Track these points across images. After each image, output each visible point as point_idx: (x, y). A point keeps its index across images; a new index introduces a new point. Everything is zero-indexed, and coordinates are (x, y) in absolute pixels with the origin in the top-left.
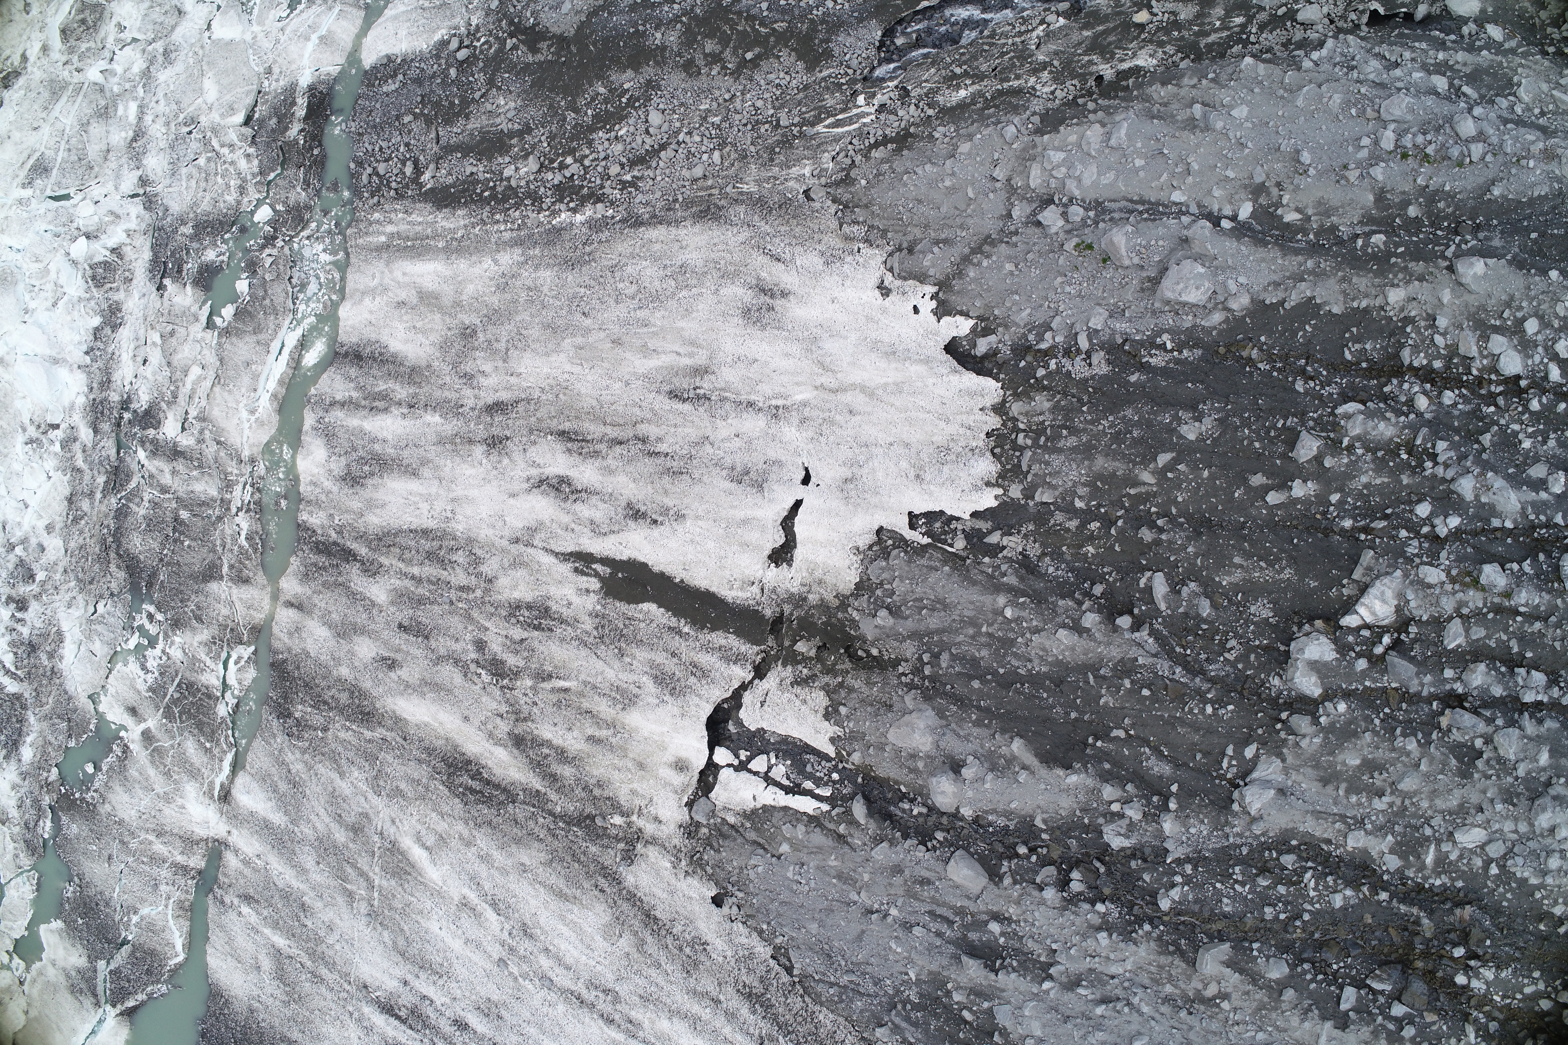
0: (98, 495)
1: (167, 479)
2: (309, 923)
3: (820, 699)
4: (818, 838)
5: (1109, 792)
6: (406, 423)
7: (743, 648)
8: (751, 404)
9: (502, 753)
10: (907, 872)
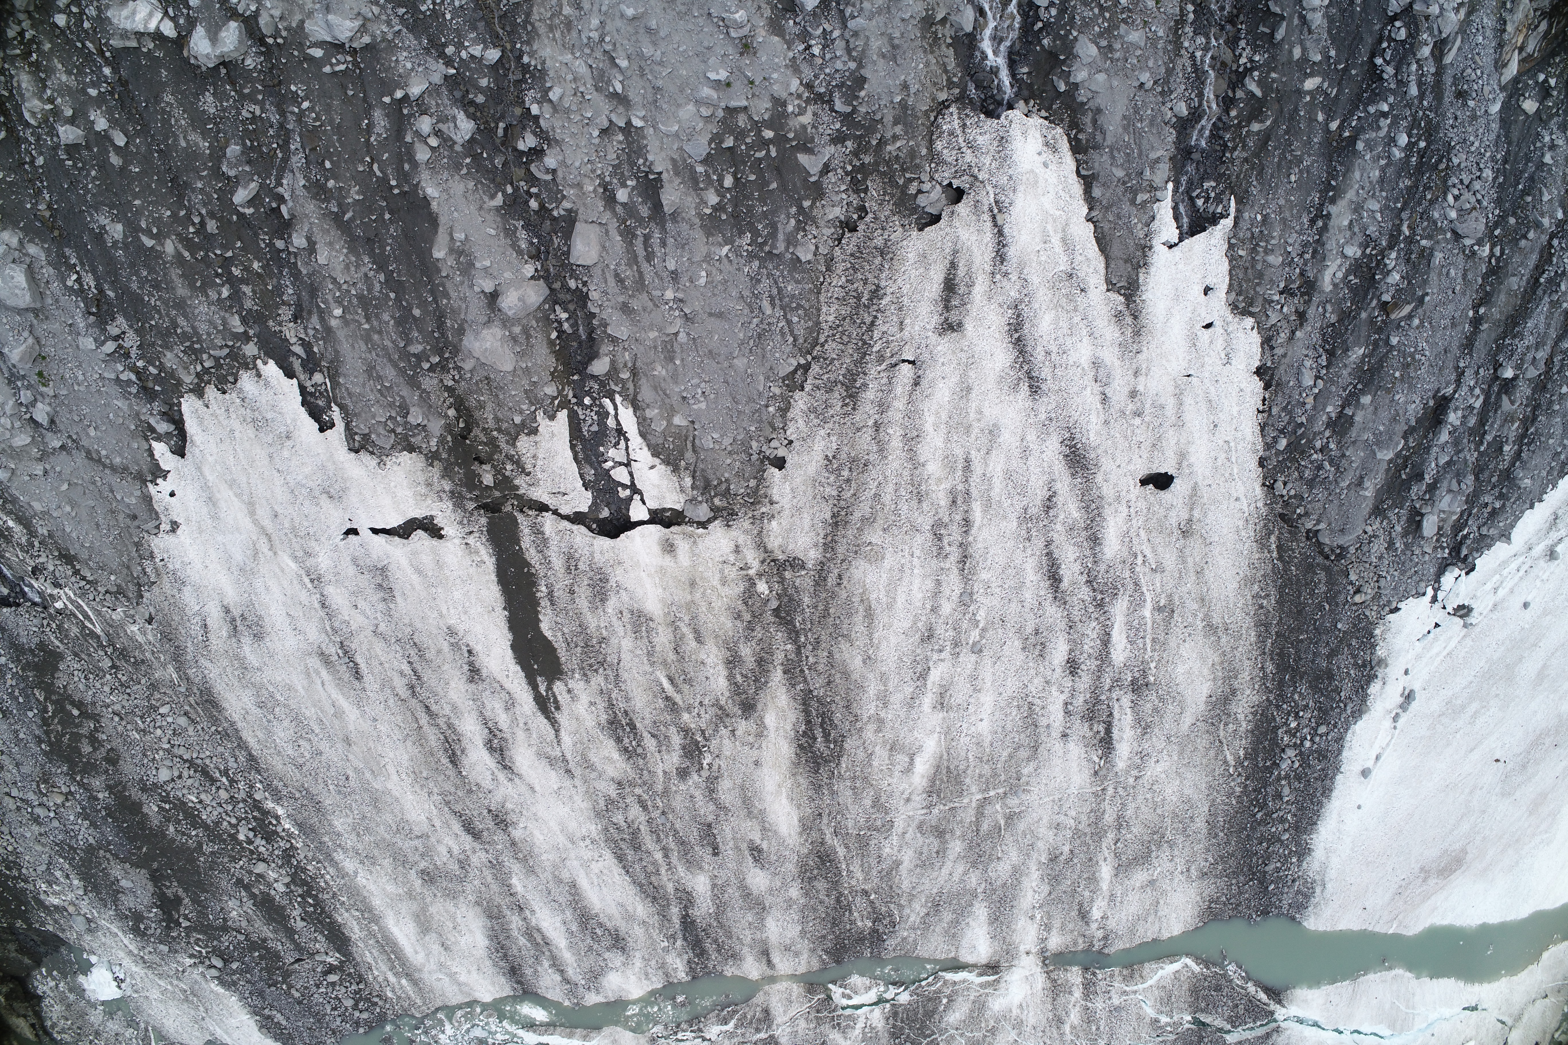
2: (1066, 849)
3: (524, 443)
4: (646, 394)
5: (422, 155)
6: (536, 908)
7: (527, 531)
8: (323, 605)
9: (770, 719)
10: (621, 299)
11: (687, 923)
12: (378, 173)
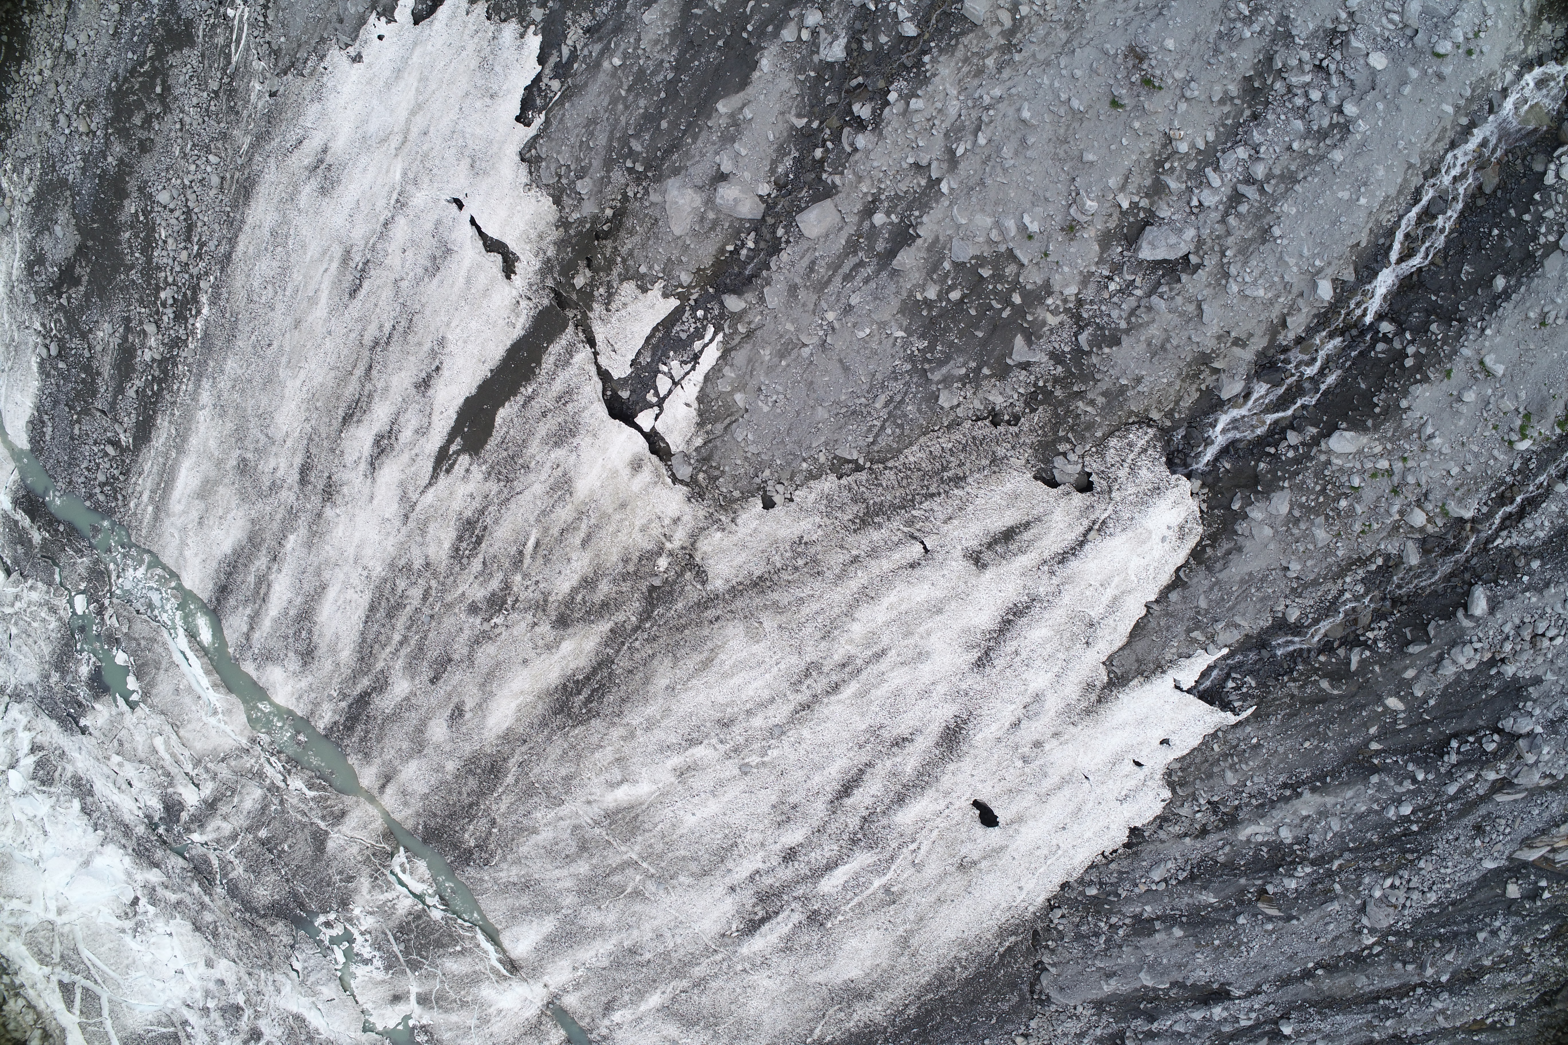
0: (207, 899)
1: (227, 828)
2: (648, 956)
3: (629, 288)
4: (740, 357)
5: (788, 34)
6: (284, 571)
7: (564, 342)
8: (386, 225)
9: (567, 646)
10: (798, 280)
11: (363, 700)
12: (748, 10)
